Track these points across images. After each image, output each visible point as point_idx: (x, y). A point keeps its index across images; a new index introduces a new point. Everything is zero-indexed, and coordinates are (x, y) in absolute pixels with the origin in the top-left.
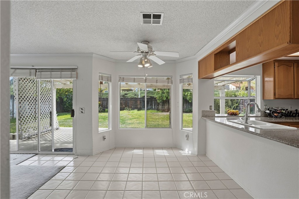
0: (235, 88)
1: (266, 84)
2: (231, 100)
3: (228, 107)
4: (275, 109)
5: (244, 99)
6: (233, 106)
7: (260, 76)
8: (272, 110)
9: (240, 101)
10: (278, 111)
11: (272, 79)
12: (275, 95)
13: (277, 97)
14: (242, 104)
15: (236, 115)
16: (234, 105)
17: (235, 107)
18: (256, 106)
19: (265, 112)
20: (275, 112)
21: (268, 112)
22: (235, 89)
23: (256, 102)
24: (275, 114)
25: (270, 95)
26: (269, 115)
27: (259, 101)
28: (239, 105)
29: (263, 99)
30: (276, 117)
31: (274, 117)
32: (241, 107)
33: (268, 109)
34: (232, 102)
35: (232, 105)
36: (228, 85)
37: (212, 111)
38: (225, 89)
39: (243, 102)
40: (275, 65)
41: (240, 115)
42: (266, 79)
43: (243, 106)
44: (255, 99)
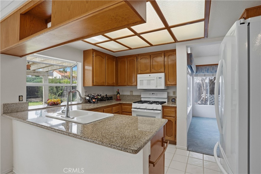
0: (61, 76)
1: (86, 72)
2: (56, 87)
3: (53, 94)
4: (93, 96)
5: (68, 86)
6: (58, 93)
7: (81, 63)
8: (91, 96)
9: (65, 88)
10: (95, 97)
11: (91, 68)
12: (93, 82)
13: (94, 84)
14: (66, 91)
15: (57, 105)
16: (59, 91)
17: (60, 94)
18: (77, 93)
19: (86, 99)
20: (93, 98)
21: (88, 98)
22: (61, 78)
23: (77, 90)
24: (93, 100)
25: (89, 83)
26: (89, 102)
27: (80, 88)
28: (63, 91)
29: (84, 86)
30: (94, 103)
31: (93, 103)
32: (65, 93)
33: (88, 96)
34: (57, 89)
35: (57, 91)
36: (52, 71)
37: (23, 103)
38: (49, 76)
39: (67, 89)
40: (93, 54)
41: (62, 104)
42: (86, 67)
43: (66, 93)
44: (77, 86)
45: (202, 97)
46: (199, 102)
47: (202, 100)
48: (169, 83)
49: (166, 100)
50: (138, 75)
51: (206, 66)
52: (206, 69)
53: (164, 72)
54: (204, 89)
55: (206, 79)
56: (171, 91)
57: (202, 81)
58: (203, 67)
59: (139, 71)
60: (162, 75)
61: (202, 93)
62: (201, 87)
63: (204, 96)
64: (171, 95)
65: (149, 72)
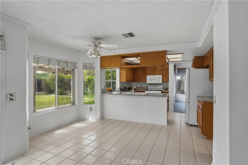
1: (121, 74)
21: (123, 88)
24: (126, 89)
26: (123, 90)
29: (120, 81)
37: (105, 89)
42: (122, 71)
45: (181, 89)
46: (179, 93)
47: (181, 91)
48: (164, 80)
49: (162, 89)
50: (147, 76)
51: (183, 69)
52: (184, 71)
53: (162, 75)
54: (182, 84)
55: (183, 77)
56: (165, 85)
57: (181, 79)
58: (182, 70)
59: (148, 73)
60: (161, 76)
61: (181, 87)
62: (181, 83)
63: (182, 89)
64: (165, 86)
65: (153, 74)
